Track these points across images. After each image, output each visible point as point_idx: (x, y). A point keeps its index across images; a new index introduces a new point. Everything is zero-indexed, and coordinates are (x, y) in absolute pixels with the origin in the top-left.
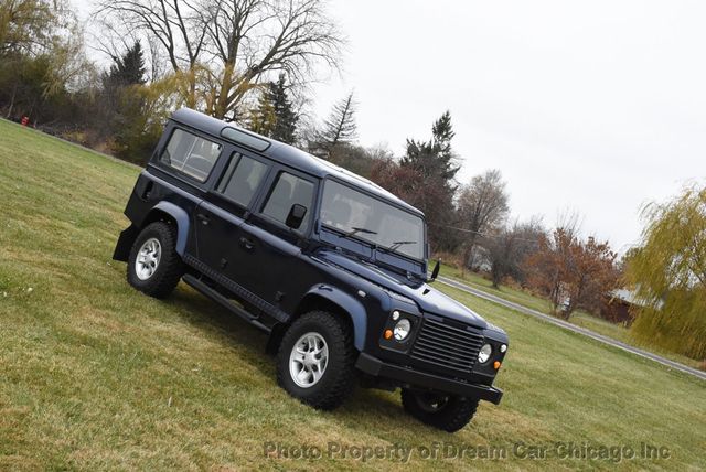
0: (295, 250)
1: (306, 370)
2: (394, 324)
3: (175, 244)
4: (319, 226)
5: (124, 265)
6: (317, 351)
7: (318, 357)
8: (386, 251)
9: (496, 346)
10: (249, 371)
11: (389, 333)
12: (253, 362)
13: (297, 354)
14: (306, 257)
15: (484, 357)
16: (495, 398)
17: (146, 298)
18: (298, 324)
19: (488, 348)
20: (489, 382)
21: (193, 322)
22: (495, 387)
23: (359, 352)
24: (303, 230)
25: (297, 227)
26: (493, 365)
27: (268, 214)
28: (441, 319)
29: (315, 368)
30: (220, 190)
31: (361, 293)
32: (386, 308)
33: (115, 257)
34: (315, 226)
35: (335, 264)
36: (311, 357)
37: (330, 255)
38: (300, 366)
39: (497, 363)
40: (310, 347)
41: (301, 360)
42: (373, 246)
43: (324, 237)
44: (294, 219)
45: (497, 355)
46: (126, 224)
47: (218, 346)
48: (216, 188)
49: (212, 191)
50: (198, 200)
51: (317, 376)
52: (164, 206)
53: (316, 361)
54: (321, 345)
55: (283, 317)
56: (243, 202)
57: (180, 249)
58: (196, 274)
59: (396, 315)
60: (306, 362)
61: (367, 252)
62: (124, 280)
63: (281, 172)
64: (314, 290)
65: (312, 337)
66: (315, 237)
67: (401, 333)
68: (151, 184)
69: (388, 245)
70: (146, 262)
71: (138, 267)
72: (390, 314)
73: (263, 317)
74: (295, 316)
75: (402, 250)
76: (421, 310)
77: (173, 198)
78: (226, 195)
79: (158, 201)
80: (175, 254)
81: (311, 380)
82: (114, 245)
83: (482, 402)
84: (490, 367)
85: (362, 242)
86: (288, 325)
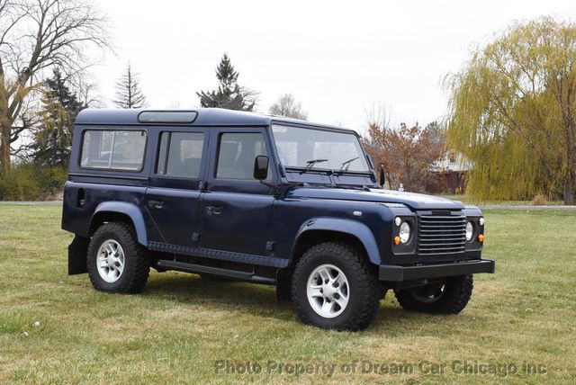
0: (270, 199)
1: (328, 301)
2: (397, 230)
3: (135, 238)
4: (284, 170)
6: (332, 281)
7: (336, 285)
8: (340, 173)
9: (475, 222)
10: (272, 323)
11: (397, 238)
12: (270, 315)
13: (312, 291)
14: (280, 202)
15: (469, 235)
16: (489, 268)
17: (128, 297)
18: (302, 262)
19: (469, 226)
20: (477, 256)
21: (180, 301)
22: (485, 257)
23: (378, 266)
24: (270, 178)
25: (265, 177)
26: (478, 239)
27: (224, 174)
28: (430, 212)
29: (336, 296)
30: (161, 172)
31: (356, 213)
32: (386, 218)
33: (71, 273)
34: (280, 171)
36: (329, 288)
37: (297, 192)
38: (320, 300)
39: (481, 236)
40: (324, 279)
41: (319, 294)
42: (329, 173)
43: (289, 178)
44: (260, 173)
45: (478, 229)
46: (69, 238)
48: (156, 171)
49: (153, 176)
50: (142, 189)
51: (344, 302)
52: (105, 206)
53: (335, 290)
54: (334, 274)
55: (283, 263)
56: (193, 175)
57: (142, 239)
58: (169, 256)
59: (398, 221)
60: (325, 294)
61: (327, 180)
62: (91, 291)
63: (221, 134)
64: (304, 228)
65: (322, 269)
66: (284, 180)
67: (404, 236)
68: (81, 191)
69: (336, 167)
70: (110, 263)
71: (102, 272)
72: (392, 222)
73: (260, 269)
74: (297, 256)
75: (352, 168)
76: (413, 210)
77: (115, 196)
78: (171, 174)
79: (96, 205)
80: (139, 246)
81: (337, 307)
83: (475, 276)
84: (479, 243)
85: (319, 172)
86: (291, 269)
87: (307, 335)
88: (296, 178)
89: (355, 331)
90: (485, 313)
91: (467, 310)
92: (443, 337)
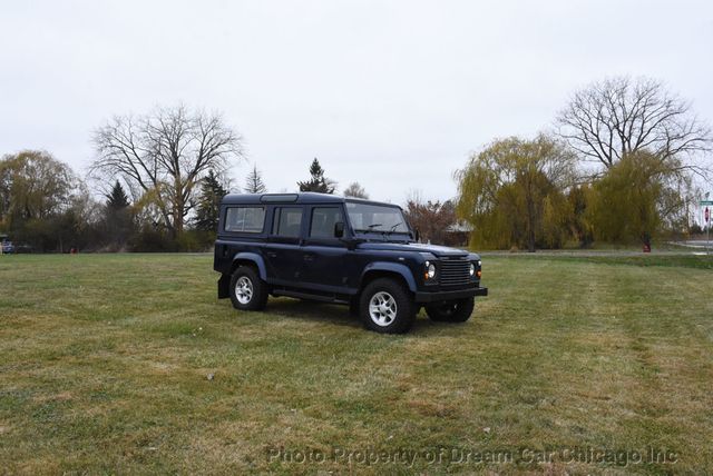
0: (345, 250)
1: (383, 315)
2: (427, 270)
3: (259, 275)
4: (354, 232)
5: (227, 301)
6: (385, 302)
7: (387, 305)
8: (390, 233)
9: (475, 263)
10: (347, 330)
11: (427, 275)
12: (346, 324)
13: (373, 309)
14: (352, 252)
15: (472, 272)
16: (484, 292)
17: (255, 313)
18: (367, 290)
19: (472, 266)
20: (477, 285)
21: (288, 316)
22: (482, 285)
23: (414, 293)
24: (345, 236)
25: (342, 236)
27: (315, 234)
28: (448, 258)
29: (388, 312)
30: (275, 234)
31: (401, 259)
32: (420, 262)
33: (220, 298)
34: (352, 232)
35: (369, 248)
36: (384, 307)
37: (362, 246)
38: (378, 315)
39: (479, 273)
40: (380, 302)
41: (377, 311)
42: (383, 233)
43: (357, 236)
44: (338, 233)
45: (478, 268)
46: (218, 276)
47: (317, 323)
48: (272, 233)
49: (270, 236)
50: (263, 244)
51: (393, 316)
52: (241, 255)
53: (387, 308)
54: (387, 298)
55: (353, 291)
56: (296, 235)
57: (264, 276)
58: (281, 287)
59: (428, 263)
60: (381, 311)
61: (381, 237)
62: (232, 309)
63: (313, 209)
64: (368, 269)
65: (378, 295)
66: (354, 238)
67: (431, 273)
68: (225, 246)
69: (388, 230)
70: (243, 293)
71: (239, 298)
72: (424, 264)
73: (340, 296)
74: (363, 287)
75: (398, 230)
76: (437, 256)
77: (247, 249)
78: (281, 234)
79: (234, 255)
80: (261, 281)
81: (388, 319)
82: (217, 292)
83: (476, 298)
84: (477, 276)
85: (377, 232)
86: (359, 294)
87: (369, 337)
88: (362, 236)
89: (400, 333)
90: (481, 321)
91: (471, 319)
92: (456, 337)
